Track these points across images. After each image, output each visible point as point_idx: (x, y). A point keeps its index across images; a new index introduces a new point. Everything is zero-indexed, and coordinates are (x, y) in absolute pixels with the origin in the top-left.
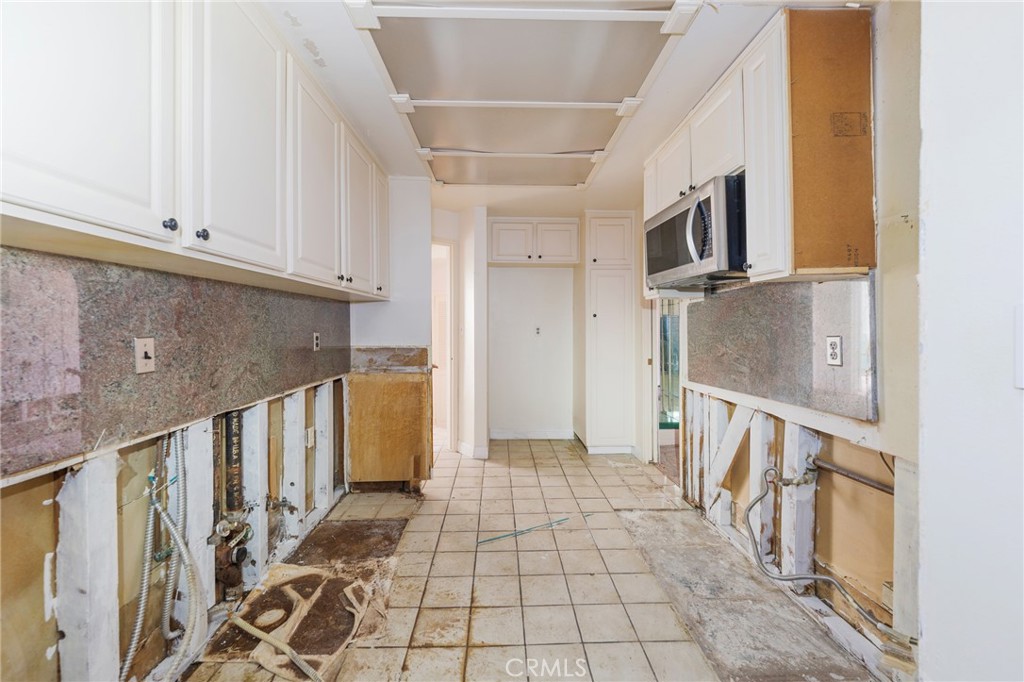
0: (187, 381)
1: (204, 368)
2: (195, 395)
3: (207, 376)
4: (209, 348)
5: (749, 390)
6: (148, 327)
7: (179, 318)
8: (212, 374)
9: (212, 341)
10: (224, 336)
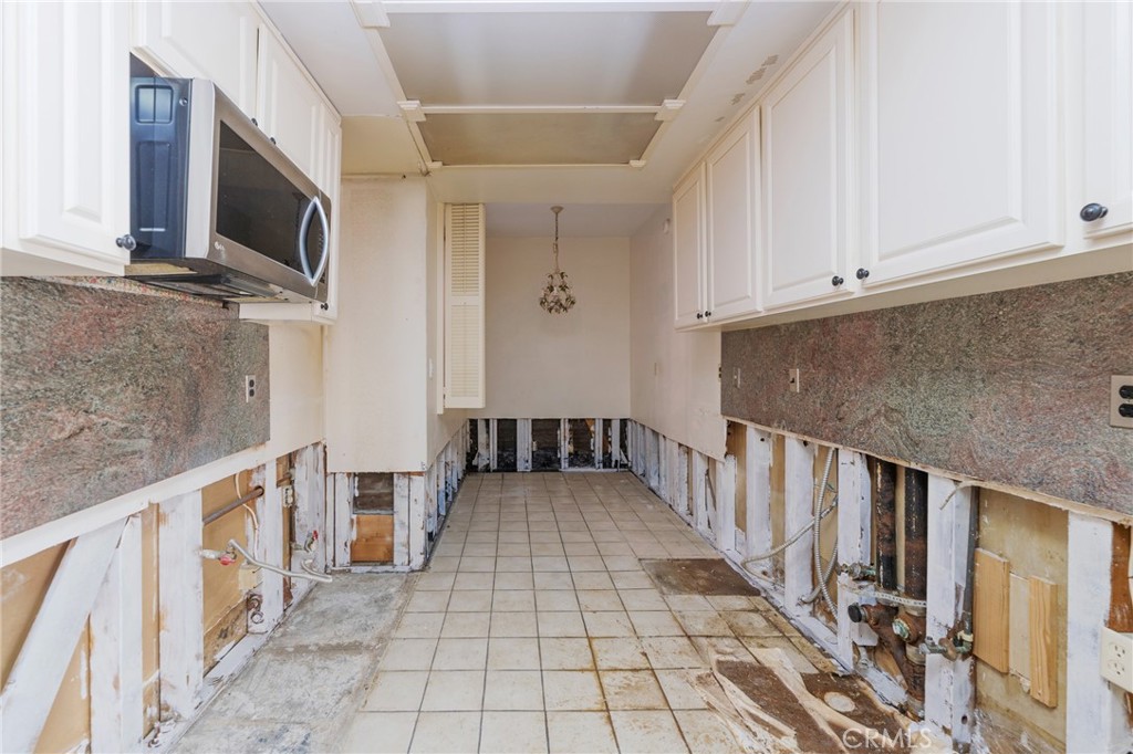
0: (818, 406)
1: (831, 399)
2: (824, 420)
3: (833, 407)
4: (837, 381)
5: (151, 475)
6: (796, 361)
7: (814, 354)
8: (838, 406)
9: (839, 374)
10: (851, 371)
